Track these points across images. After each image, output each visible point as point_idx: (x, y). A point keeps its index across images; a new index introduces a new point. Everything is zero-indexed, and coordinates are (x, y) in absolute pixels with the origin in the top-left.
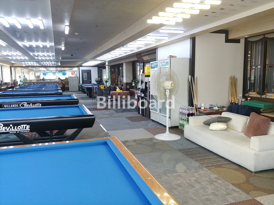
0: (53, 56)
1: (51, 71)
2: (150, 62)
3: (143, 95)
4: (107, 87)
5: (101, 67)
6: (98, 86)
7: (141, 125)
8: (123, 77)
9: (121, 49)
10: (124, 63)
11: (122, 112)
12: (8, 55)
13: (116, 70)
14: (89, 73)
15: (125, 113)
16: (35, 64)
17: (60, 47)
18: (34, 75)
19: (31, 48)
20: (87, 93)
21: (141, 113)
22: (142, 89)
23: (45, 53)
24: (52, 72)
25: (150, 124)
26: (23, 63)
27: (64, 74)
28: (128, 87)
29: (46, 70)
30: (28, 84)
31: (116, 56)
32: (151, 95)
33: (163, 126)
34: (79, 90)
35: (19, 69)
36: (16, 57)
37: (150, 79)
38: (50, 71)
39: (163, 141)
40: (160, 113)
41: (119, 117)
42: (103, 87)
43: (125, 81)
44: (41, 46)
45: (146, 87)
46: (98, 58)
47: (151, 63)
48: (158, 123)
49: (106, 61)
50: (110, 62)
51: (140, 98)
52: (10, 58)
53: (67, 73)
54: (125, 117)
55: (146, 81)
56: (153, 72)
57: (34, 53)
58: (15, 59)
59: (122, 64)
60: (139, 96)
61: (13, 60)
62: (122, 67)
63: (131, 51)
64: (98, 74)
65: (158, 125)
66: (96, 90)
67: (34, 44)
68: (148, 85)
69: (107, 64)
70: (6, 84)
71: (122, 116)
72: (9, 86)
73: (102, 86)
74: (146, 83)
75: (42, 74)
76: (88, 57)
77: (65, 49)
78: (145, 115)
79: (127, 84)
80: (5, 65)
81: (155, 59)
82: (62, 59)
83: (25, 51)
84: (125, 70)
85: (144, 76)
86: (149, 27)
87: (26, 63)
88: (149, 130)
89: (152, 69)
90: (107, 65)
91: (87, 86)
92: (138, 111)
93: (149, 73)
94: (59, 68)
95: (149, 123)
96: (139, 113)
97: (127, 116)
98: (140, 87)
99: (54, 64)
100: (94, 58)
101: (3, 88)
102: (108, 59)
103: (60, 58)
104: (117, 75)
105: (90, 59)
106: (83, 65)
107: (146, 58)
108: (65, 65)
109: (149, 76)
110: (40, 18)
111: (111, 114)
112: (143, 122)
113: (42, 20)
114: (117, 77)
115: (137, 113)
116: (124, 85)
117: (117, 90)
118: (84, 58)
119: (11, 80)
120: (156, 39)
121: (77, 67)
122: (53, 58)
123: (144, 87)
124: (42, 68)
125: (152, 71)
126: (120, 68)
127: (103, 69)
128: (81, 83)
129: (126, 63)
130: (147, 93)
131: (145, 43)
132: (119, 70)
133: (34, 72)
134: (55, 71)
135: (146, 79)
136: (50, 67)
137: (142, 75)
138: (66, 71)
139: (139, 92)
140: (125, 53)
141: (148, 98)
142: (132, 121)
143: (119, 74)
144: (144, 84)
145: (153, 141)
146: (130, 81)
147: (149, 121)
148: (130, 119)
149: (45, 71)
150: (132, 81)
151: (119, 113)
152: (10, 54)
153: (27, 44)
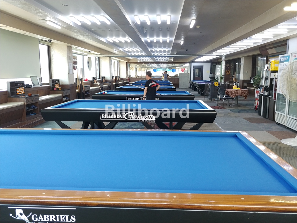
0: (169, 51)
1: (162, 67)
2: (278, 55)
3: (266, 94)
4: (222, 84)
5: (214, 63)
6: (212, 82)
7: (263, 128)
8: (239, 73)
9: (243, 41)
10: (242, 57)
11: (239, 112)
12: (128, 52)
13: (232, 65)
14: (201, 69)
15: (242, 113)
16: (149, 60)
17: (179, 41)
18: (145, 71)
19: (151, 44)
20: (199, 90)
21: (262, 115)
22: (266, 87)
23: (162, 48)
24: (162, 69)
25: (275, 128)
26: (139, 59)
27: (174, 71)
28: (245, 85)
29: (157, 66)
30: (141, 80)
31: (234, 50)
32: (278, 94)
33: (291, 131)
34: (190, 87)
35: (133, 65)
36: (134, 53)
37: (277, 75)
38: (160, 67)
39: (291, 147)
40: (288, 115)
41: (236, 117)
42: (218, 84)
43: (242, 77)
44: (161, 42)
45: (271, 85)
46: (214, 53)
47: (280, 56)
48: (285, 127)
49: (223, 55)
50: (227, 56)
51: (262, 97)
52: (129, 54)
53: (177, 70)
54: (244, 118)
55: (271, 78)
56: (283, 66)
57: (151, 49)
58: (133, 55)
59: (240, 59)
60: (262, 95)
61: (131, 56)
62: (240, 62)
63: (254, 43)
64: (211, 70)
65: (284, 129)
66: (210, 87)
67: (155, 39)
68: (274, 83)
69: (223, 58)
70: (122, 79)
71: (239, 117)
72: (125, 81)
73: (216, 82)
74: (272, 80)
75: (152, 70)
76: (203, 51)
77: (183, 44)
78: (267, 117)
79: (244, 81)
80: (122, 61)
81: (285, 52)
82: (176, 54)
83: (145, 46)
84: (243, 66)
85: (270, 71)
86: (284, 15)
87: (141, 58)
88: (273, 133)
89: (281, 64)
90: (223, 60)
91: (199, 83)
92: (258, 113)
93: (277, 68)
94: (170, 64)
95: (273, 126)
96: (260, 114)
97: (245, 117)
98: (263, 84)
99: (167, 60)
100: (210, 53)
101: (120, 83)
102: (225, 53)
103: (175, 54)
104: (232, 71)
105: (206, 54)
106: (196, 61)
107: (270, 52)
108: (177, 60)
109: (276, 72)
110: (169, 14)
111: (227, 114)
112: (265, 124)
113: (170, 16)
114: (232, 73)
115: (257, 114)
116: (241, 83)
117: (233, 87)
118: (199, 53)
119: (127, 76)
120: (288, 29)
121: (189, 63)
122: (168, 53)
123: (268, 85)
124: (155, 64)
125: (281, 65)
126: (237, 63)
127: (217, 64)
128: (192, 79)
129: (245, 57)
130: (273, 91)
131: (273, 34)
132: (235, 65)
133: (145, 68)
134: (166, 67)
135: (272, 76)
136: (162, 63)
137: (267, 70)
138: (176, 68)
139: (261, 90)
140: (247, 46)
141: (273, 97)
142: (252, 122)
143: (235, 70)
144: (269, 81)
145: (279, 145)
146: (247, 78)
147: (272, 124)
148: (249, 119)
149: (155, 67)
150: (251, 78)
151: (236, 113)
152: (130, 50)
153: (149, 39)
